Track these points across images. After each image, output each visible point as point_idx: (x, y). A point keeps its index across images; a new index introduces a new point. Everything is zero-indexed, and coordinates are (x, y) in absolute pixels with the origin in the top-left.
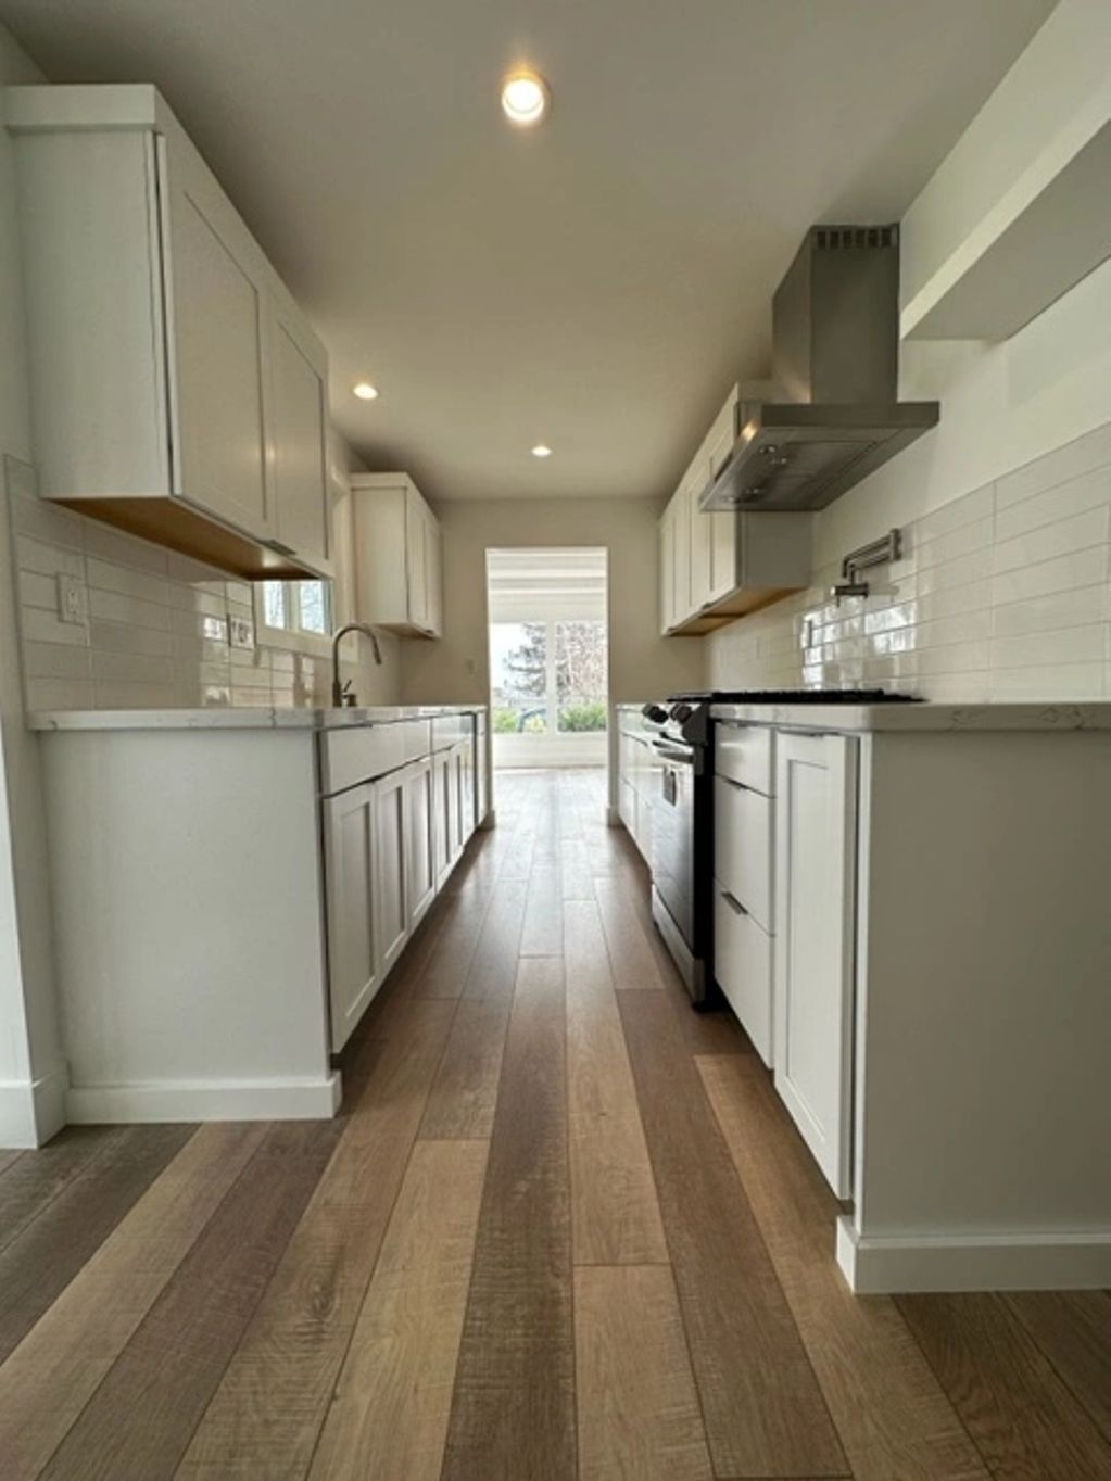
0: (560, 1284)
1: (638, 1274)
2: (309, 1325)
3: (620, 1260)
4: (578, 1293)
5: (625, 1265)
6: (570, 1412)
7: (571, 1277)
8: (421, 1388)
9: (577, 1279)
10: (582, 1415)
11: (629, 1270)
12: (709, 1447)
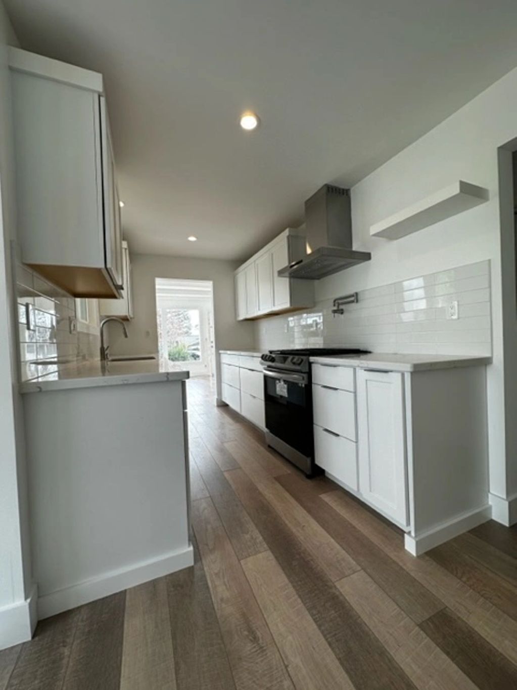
0: (334, 590)
1: (354, 576)
2: (255, 647)
3: (347, 574)
4: (341, 590)
5: (349, 575)
6: (366, 628)
7: (335, 586)
8: (315, 647)
9: (338, 587)
10: (371, 628)
11: (352, 576)
12: (410, 618)
